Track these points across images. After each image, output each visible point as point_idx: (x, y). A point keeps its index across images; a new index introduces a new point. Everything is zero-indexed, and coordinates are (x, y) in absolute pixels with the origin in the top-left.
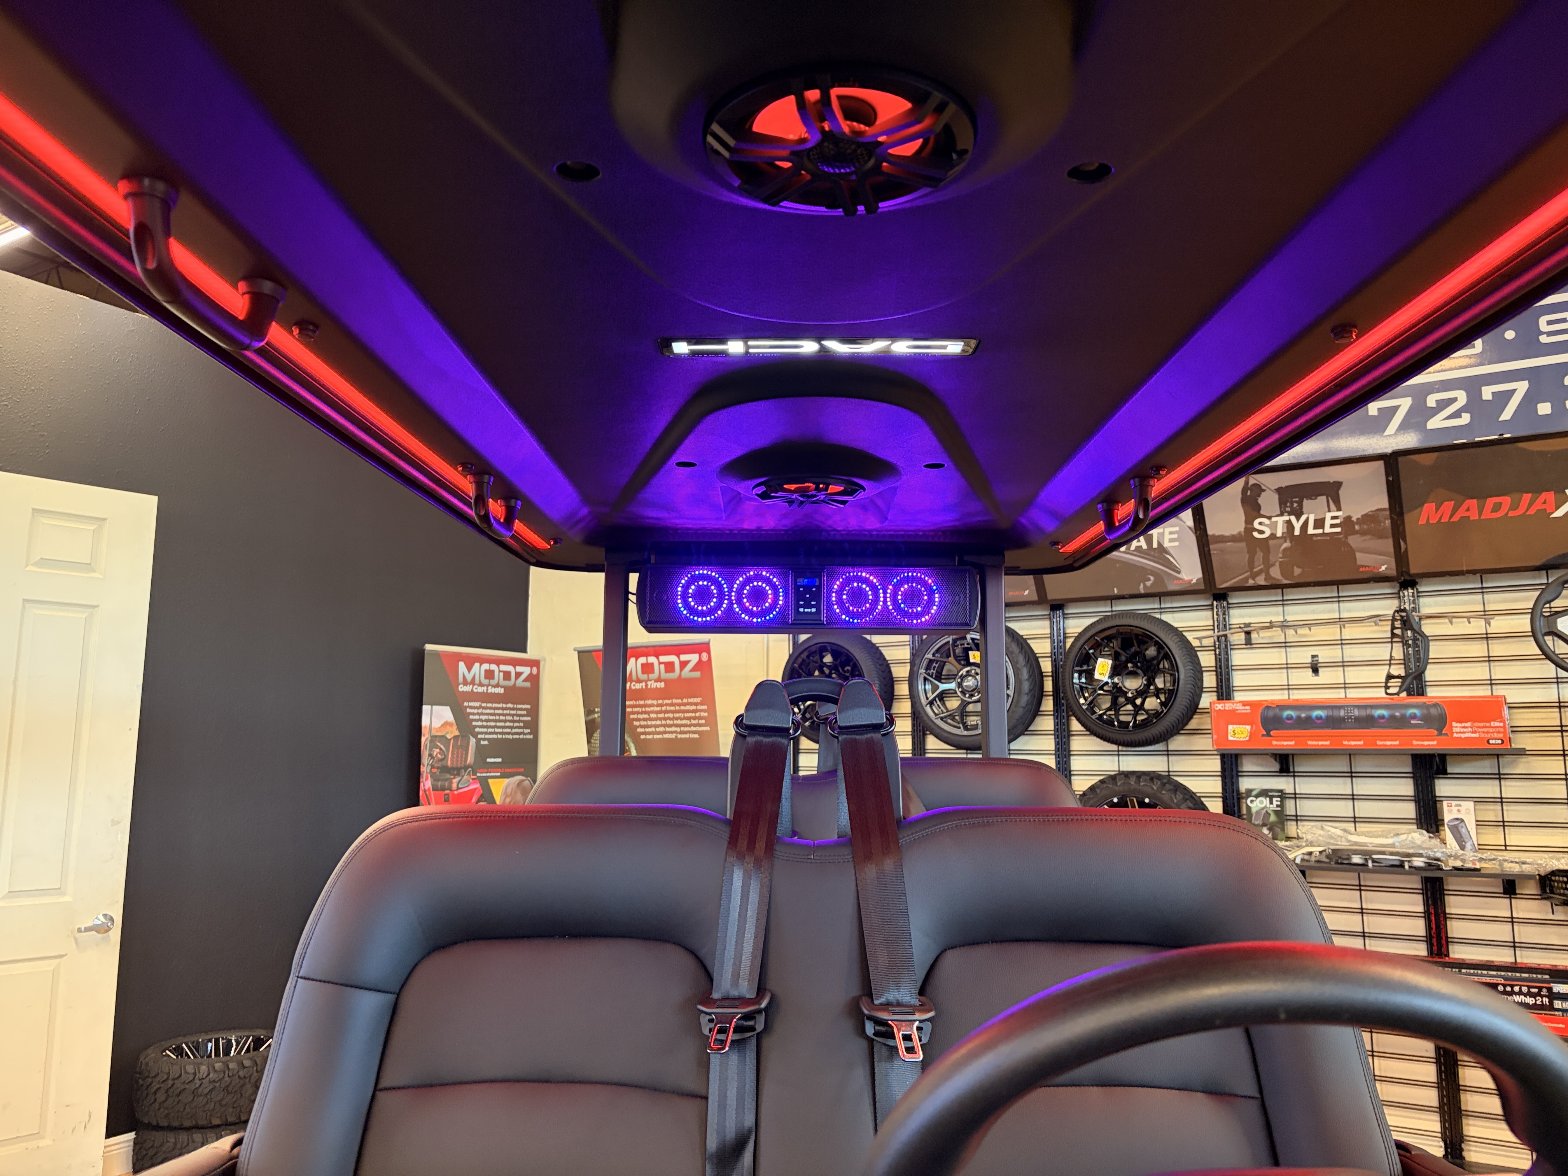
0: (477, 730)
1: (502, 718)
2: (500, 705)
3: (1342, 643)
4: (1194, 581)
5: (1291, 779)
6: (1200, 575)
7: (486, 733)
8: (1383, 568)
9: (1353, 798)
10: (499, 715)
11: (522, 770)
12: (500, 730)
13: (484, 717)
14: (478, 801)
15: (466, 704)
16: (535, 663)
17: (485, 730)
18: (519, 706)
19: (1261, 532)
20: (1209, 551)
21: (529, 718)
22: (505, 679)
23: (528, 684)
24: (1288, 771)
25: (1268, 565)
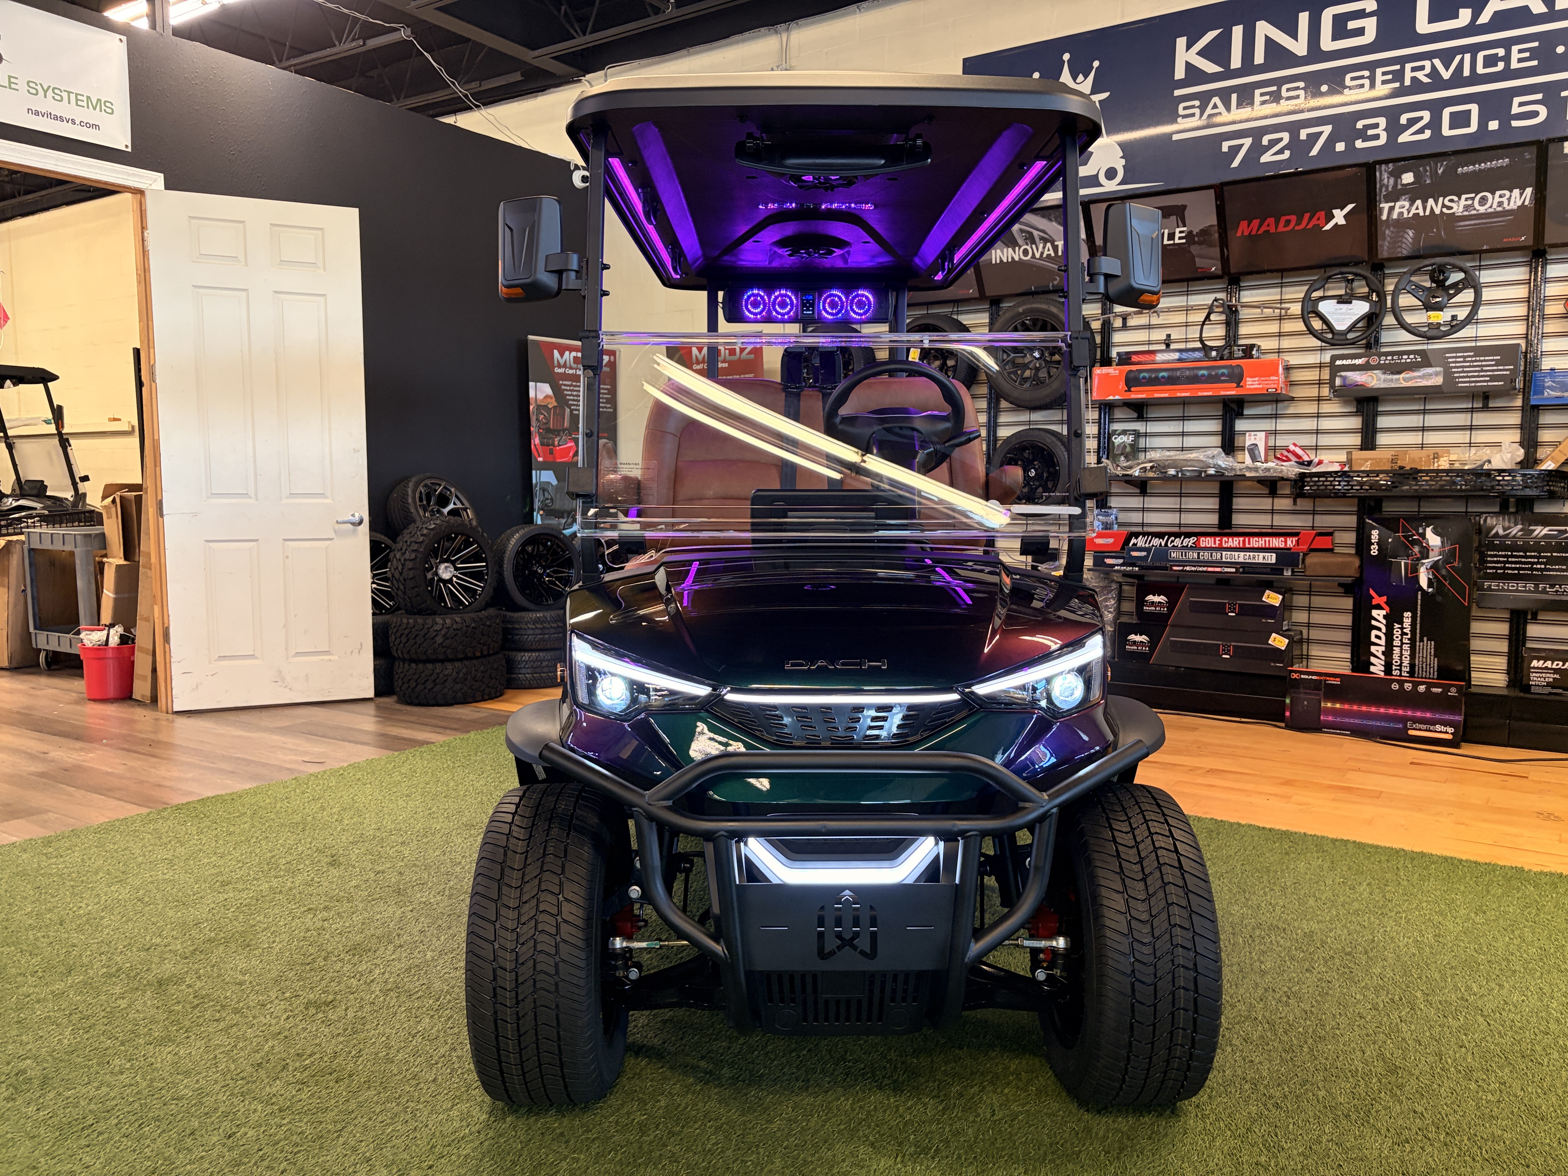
0: (570, 402)
3: (1187, 324)
5: (1144, 423)
8: (1214, 269)
9: (1183, 434)
11: (604, 434)
13: (574, 393)
15: (561, 382)
16: (611, 353)
17: (576, 403)
21: (610, 396)
23: (609, 369)
24: (1143, 418)
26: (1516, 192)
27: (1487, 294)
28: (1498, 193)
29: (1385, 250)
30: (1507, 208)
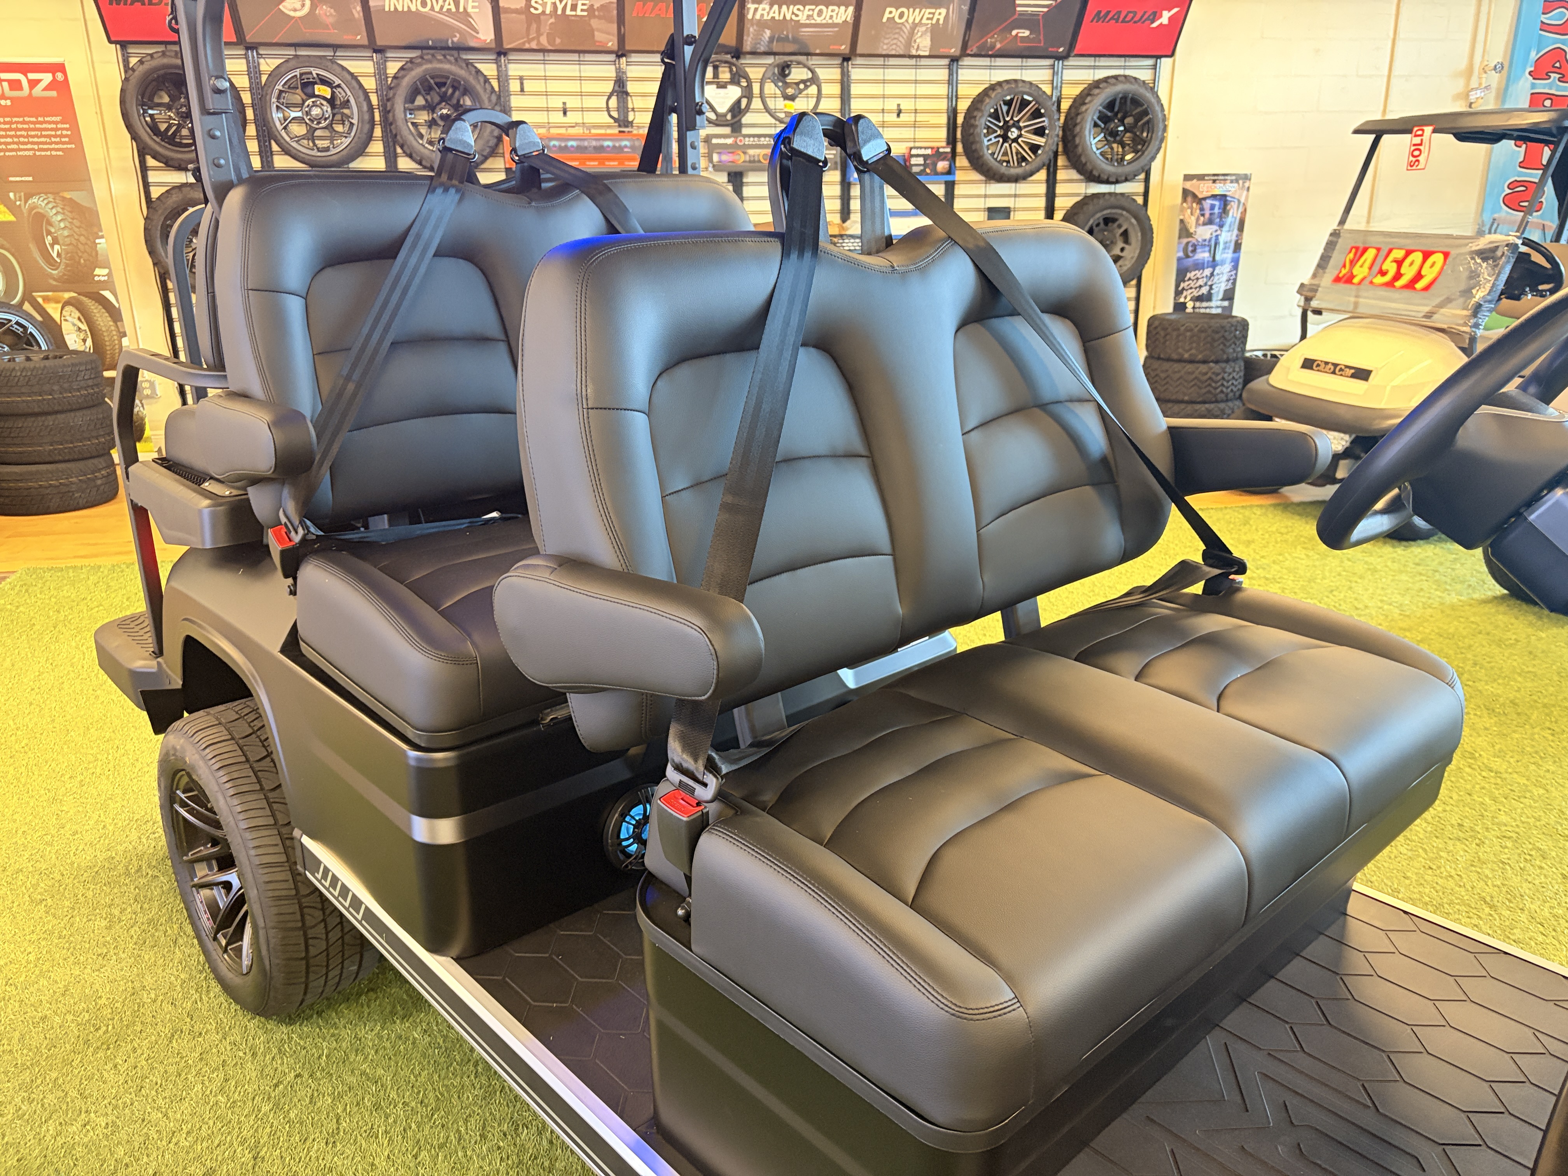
3: (581, 94)
4: (488, 41)
6: (492, 36)
8: (610, 44)
19: (536, 9)
20: (500, 19)
25: (539, 34)
26: (843, 8)
27: (825, 89)
28: (831, 8)
29: (748, 43)
30: (836, 21)
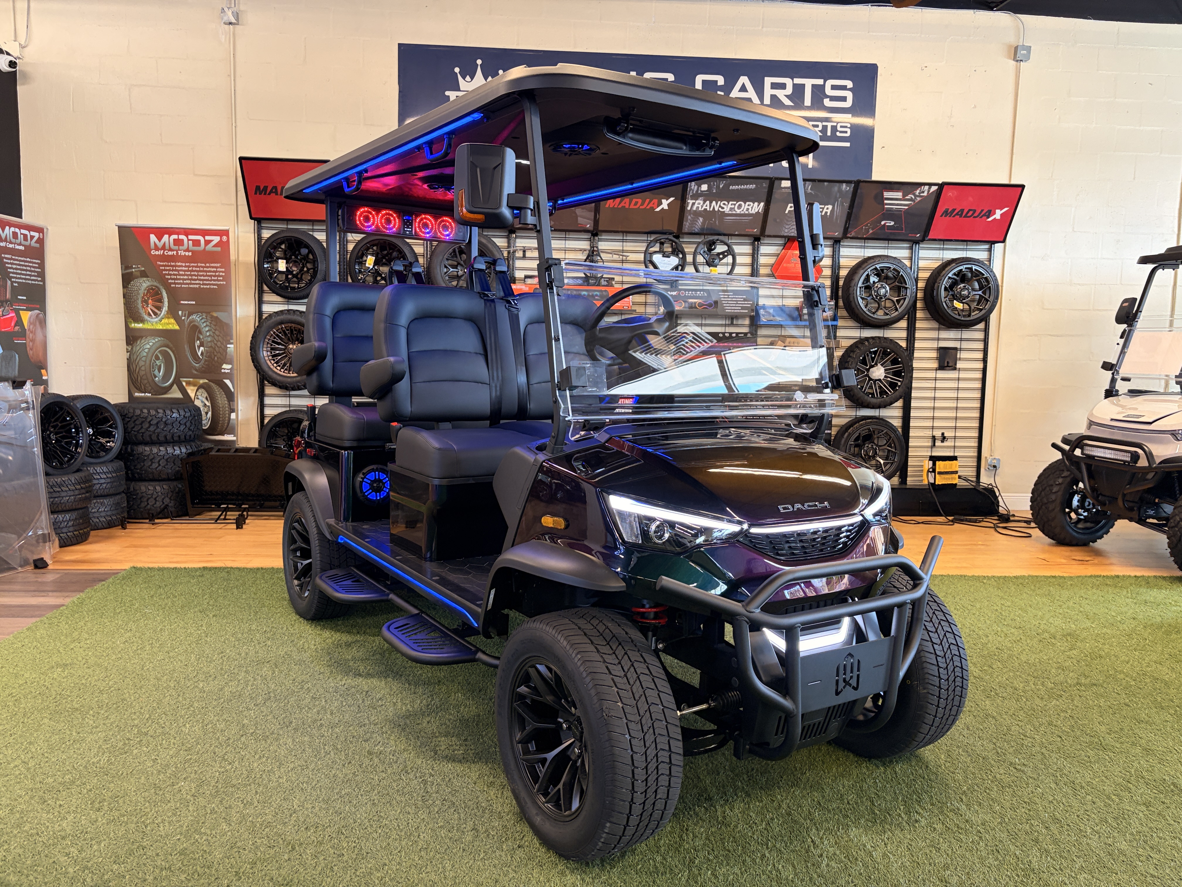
0: (11, 275)
1: (24, 268)
2: (23, 259)
7: (16, 278)
8: (588, 226)
10: (23, 265)
11: (38, 306)
12: (24, 277)
13: (14, 266)
14: (15, 325)
15: (3, 255)
16: (40, 230)
17: (15, 275)
18: (34, 261)
21: (40, 270)
22: (24, 240)
23: (38, 245)
26: (756, 204)
27: (739, 259)
28: (747, 203)
29: (686, 227)
30: (751, 212)
